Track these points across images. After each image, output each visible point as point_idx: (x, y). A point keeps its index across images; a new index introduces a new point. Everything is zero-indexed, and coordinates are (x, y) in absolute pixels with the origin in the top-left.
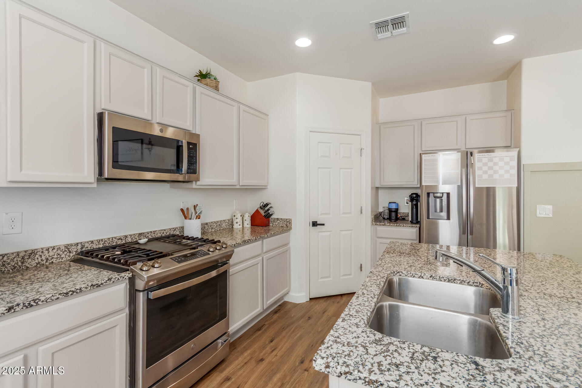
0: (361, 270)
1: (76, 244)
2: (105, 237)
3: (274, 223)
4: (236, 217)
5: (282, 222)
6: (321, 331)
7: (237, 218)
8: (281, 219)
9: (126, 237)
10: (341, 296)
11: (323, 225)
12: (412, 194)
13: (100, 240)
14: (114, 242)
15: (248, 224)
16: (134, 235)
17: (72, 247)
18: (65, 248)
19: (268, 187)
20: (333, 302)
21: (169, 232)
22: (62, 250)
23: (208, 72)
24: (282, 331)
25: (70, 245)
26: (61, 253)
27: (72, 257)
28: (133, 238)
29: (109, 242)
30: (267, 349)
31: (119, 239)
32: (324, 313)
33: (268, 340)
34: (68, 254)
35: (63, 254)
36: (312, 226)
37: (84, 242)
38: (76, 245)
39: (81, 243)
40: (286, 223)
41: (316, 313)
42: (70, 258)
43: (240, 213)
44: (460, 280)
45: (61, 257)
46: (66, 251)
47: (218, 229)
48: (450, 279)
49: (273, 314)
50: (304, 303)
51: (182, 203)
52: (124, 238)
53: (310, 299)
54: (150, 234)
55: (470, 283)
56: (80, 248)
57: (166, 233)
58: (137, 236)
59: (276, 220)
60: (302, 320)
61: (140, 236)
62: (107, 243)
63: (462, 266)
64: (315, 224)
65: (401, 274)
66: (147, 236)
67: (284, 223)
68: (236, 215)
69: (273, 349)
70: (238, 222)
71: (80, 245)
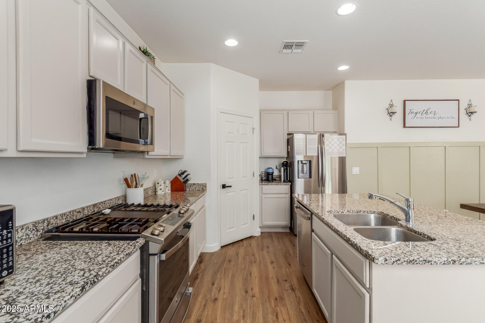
0: (254, 219)
1: (43, 221)
2: (66, 210)
3: (191, 188)
4: (159, 184)
5: (198, 186)
6: (245, 267)
7: (161, 185)
8: (198, 184)
9: (83, 209)
10: (242, 241)
11: (231, 186)
12: (284, 162)
13: (63, 215)
14: (74, 216)
15: (169, 190)
16: (90, 207)
17: (39, 225)
18: (33, 227)
19: (184, 157)
20: (239, 246)
21: (115, 201)
22: (31, 229)
23: (145, 48)
24: (216, 275)
25: (37, 223)
26: (30, 232)
27: (39, 236)
28: (89, 210)
29: (70, 216)
30: (214, 290)
31: (78, 212)
32: (237, 255)
33: (209, 284)
34: (36, 233)
35: (32, 234)
36: (222, 188)
37: (50, 219)
38: (43, 223)
39: (47, 219)
40: (202, 187)
41: (232, 256)
42: (38, 237)
43: (162, 180)
44: (363, 211)
45: (29, 238)
46: (33, 230)
47: (147, 196)
48: (358, 211)
49: (199, 265)
50: (218, 251)
51: (122, 172)
52: (82, 211)
53: (221, 247)
54: (101, 205)
55: (368, 212)
56: (46, 225)
57: (113, 203)
58: (92, 207)
59: (193, 185)
60: (225, 264)
61: (94, 207)
62: (69, 218)
63: (384, 200)
64: (224, 186)
65: (331, 212)
66: (99, 207)
67: (200, 187)
68: (159, 183)
69: (218, 289)
70: (162, 188)
71: (46, 222)
